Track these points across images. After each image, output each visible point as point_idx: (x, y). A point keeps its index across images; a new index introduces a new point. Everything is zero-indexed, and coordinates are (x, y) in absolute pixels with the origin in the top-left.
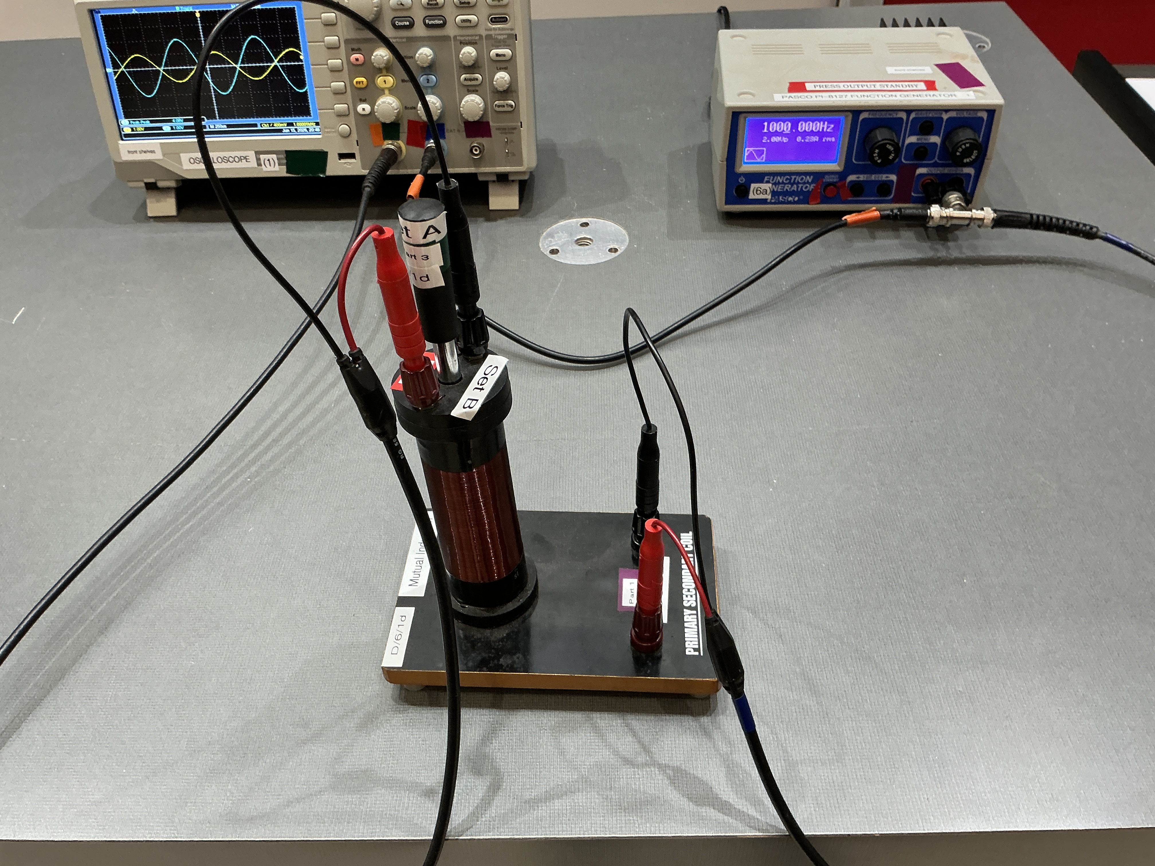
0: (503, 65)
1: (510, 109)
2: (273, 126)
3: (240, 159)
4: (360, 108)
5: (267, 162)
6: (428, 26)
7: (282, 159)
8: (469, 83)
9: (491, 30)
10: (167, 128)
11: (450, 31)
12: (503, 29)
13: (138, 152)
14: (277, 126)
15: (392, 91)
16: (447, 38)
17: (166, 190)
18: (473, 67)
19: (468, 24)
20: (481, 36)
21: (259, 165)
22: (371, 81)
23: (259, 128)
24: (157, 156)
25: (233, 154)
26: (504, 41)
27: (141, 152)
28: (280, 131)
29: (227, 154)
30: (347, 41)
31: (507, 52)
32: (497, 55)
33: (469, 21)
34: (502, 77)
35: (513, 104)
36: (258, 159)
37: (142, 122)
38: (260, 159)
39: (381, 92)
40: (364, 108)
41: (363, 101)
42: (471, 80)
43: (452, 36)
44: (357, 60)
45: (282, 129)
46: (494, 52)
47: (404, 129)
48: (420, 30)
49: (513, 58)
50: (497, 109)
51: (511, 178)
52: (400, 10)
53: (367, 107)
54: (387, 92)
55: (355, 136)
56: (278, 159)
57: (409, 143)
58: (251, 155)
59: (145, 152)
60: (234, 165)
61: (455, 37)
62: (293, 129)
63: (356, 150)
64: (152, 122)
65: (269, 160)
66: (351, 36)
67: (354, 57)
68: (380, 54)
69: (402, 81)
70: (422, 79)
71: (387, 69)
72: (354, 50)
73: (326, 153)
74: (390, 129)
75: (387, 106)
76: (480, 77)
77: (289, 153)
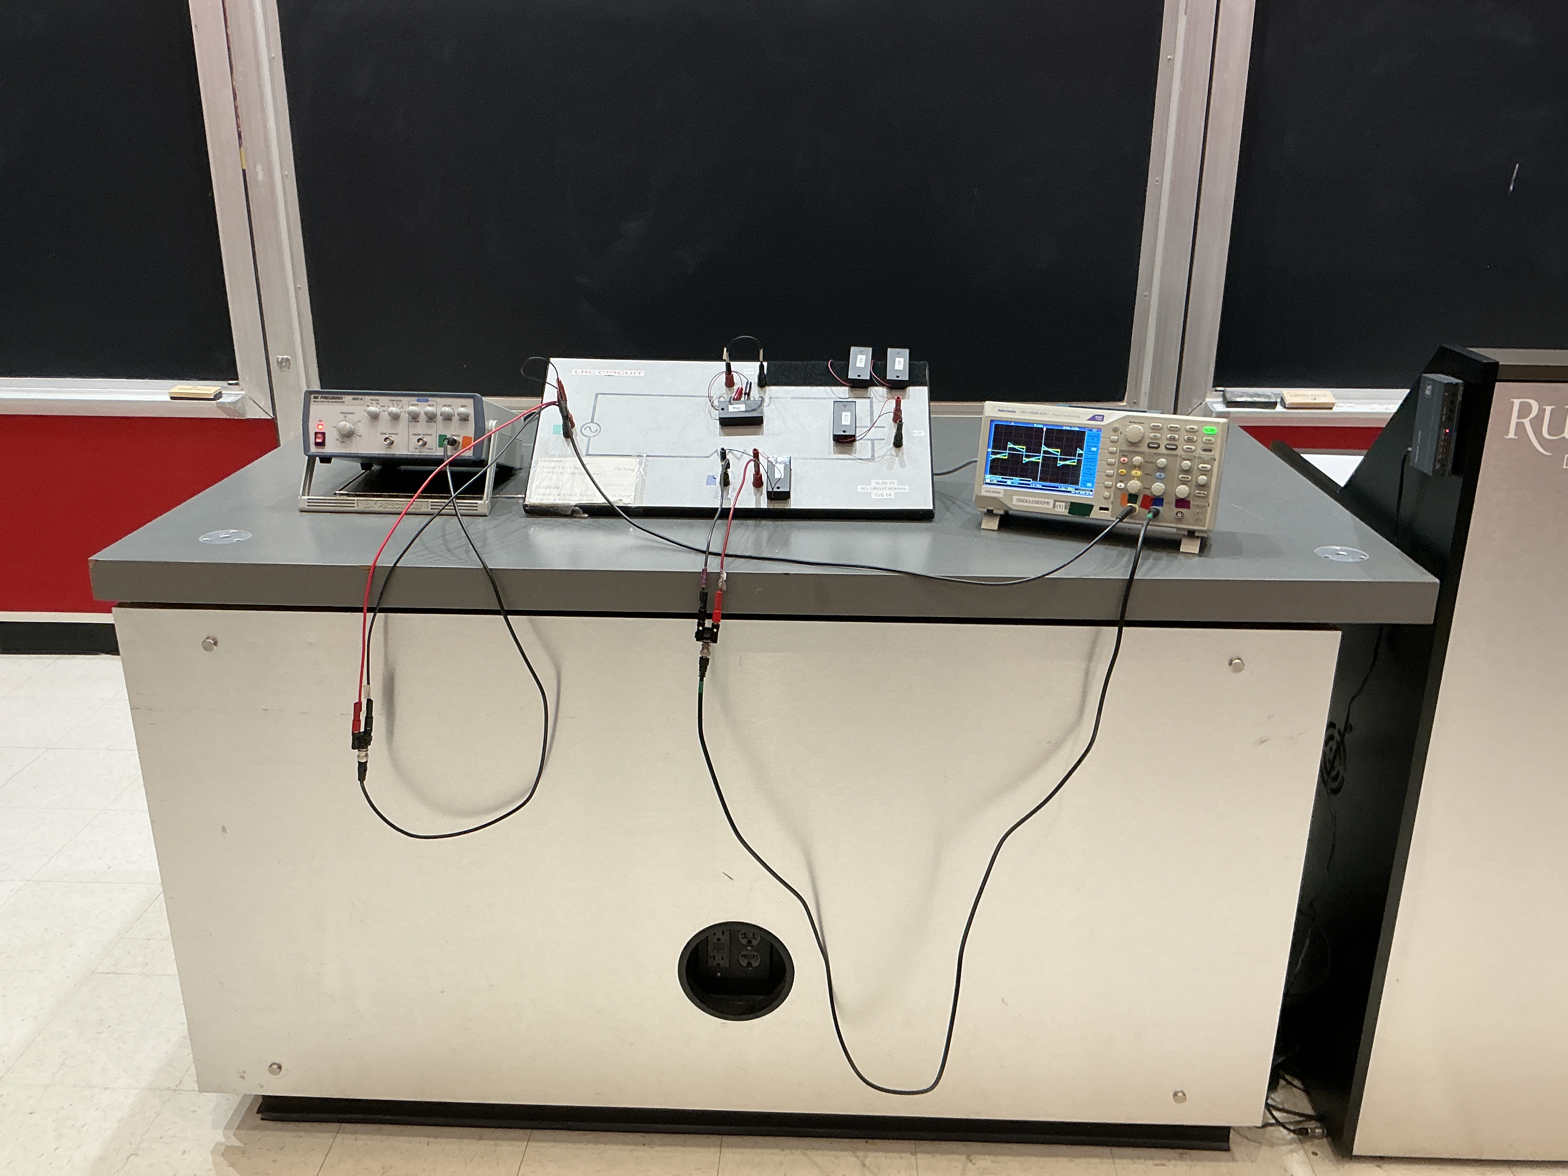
0: (1204, 473)
1: (1204, 496)
2: (1066, 489)
3: (1045, 503)
7: (1067, 506)
8: (1183, 479)
9: (1201, 454)
10: (1009, 482)
11: (1179, 452)
12: (1209, 455)
13: (991, 492)
14: (1069, 489)
15: (1139, 478)
16: (1177, 456)
17: (997, 515)
18: (1187, 472)
19: (1189, 450)
20: (1195, 457)
21: (1054, 507)
22: (1129, 472)
23: (1058, 489)
24: (1000, 496)
26: (1208, 460)
27: (993, 492)
28: (1070, 492)
29: (1039, 499)
30: (1120, 451)
31: (1209, 466)
32: (1202, 467)
33: (1191, 449)
34: (1202, 479)
35: (1206, 493)
36: (1054, 504)
37: (998, 477)
39: (1133, 478)
40: (1121, 485)
41: (1121, 482)
42: (1184, 478)
43: (1179, 455)
44: (1124, 460)
46: (1200, 466)
49: (1211, 470)
50: (1197, 494)
51: (1196, 534)
52: (1154, 439)
53: (1123, 485)
54: (1136, 479)
55: (1112, 499)
56: (1065, 506)
57: (1142, 506)
58: (1052, 501)
59: (995, 492)
60: (1041, 505)
61: (1181, 456)
62: (1077, 491)
63: (1110, 507)
64: (1002, 478)
65: (1060, 506)
66: (1124, 448)
67: (1122, 459)
68: (1138, 459)
69: (1146, 474)
70: (1158, 474)
71: (1139, 467)
72: (1123, 456)
73: (1093, 506)
74: (1133, 498)
75: (1134, 485)
76: (1190, 477)
77: (1072, 503)
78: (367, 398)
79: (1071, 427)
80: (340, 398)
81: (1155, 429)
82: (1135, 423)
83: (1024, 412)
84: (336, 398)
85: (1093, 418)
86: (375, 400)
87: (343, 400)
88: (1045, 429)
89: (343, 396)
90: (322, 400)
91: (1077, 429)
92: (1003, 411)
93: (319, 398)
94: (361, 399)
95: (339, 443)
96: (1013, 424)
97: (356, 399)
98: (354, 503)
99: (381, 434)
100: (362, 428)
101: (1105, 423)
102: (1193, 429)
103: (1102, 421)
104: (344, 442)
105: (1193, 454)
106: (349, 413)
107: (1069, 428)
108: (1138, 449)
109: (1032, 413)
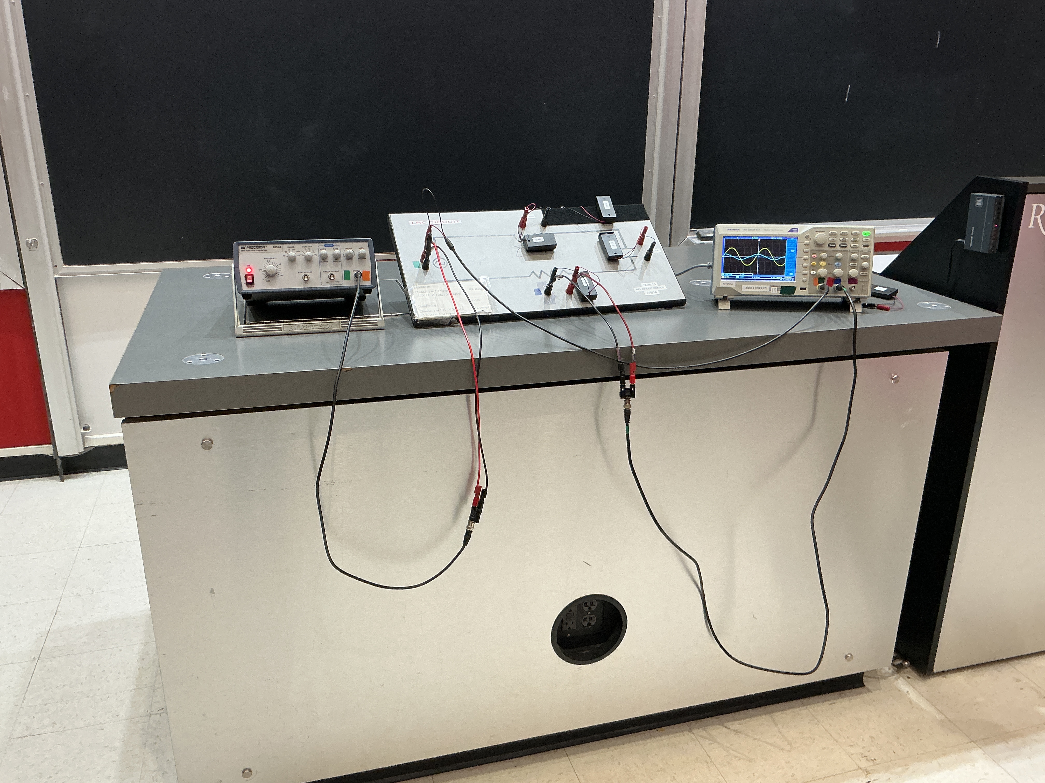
0: (865, 260)
1: (866, 275)
3: (764, 288)
4: (812, 272)
6: (841, 247)
7: (779, 289)
8: (853, 265)
9: (862, 249)
11: (849, 248)
12: (867, 249)
14: (778, 278)
15: (824, 267)
16: (847, 251)
18: (855, 260)
19: (855, 247)
20: (859, 251)
23: (771, 278)
24: (733, 286)
25: (761, 287)
26: (867, 252)
27: (728, 284)
28: (779, 280)
29: (759, 286)
30: (811, 250)
31: (868, 256)
32: (864, 257)
34: (864, 264)
35: (867, 273)
37: (729, 274)
38: (771, 289)
39: (820, 267)
40: (813, 272)
41: (813, 270)
44: (814, 256)
47: (826, 280)
48: (838, 248)
49: (869, 258)
50: (862, 275)
51: (860, 300)
52: (832, 241)
53: (815, 272)
55: (808, 282)
56: (777, 289)
57: (828, 284)
58: (768, 287)
60: (761, 290)
61: (850, 251)
62: (784, 279)
63: (807, 287)
65: (774, 289)
66: (814, 248)
67: (813, 256)
68: (824, 255)
69: (829, 264)
70: (836, 263)
71: (824, 260)
72: (813, 253)
73: (796, 287)
74: (821, 279)
75: (823, 272)
76: (856, 264)
77: (782, 287)
78: (285, 246)
79: (777, 237)
80: (263, 247)
81: (833, 235)
82: (819, 232)
83: (745, 230)
84: (260, 247)
85: (791, 231)
86: (291, 247)
87: (266, 248)
88: (759, 240)
89: (265, 245)
90: (248, 249)
91: (781, 238)
92: (731, 230)
93: (246, 248)
94: (280, 247)
95: (265, 281)
96: (737, 238)
97: (276, 247)
98: (281, 328)
99: (299, 273)
100: (283, 269)
101: (800, 232)
102: (856, 233)
103: (798, 232)
104: (269, 281)
105: (857, 249)
106: (271, 258)
107: (775, 238)
108: (822, 249)
109: (751, 230)
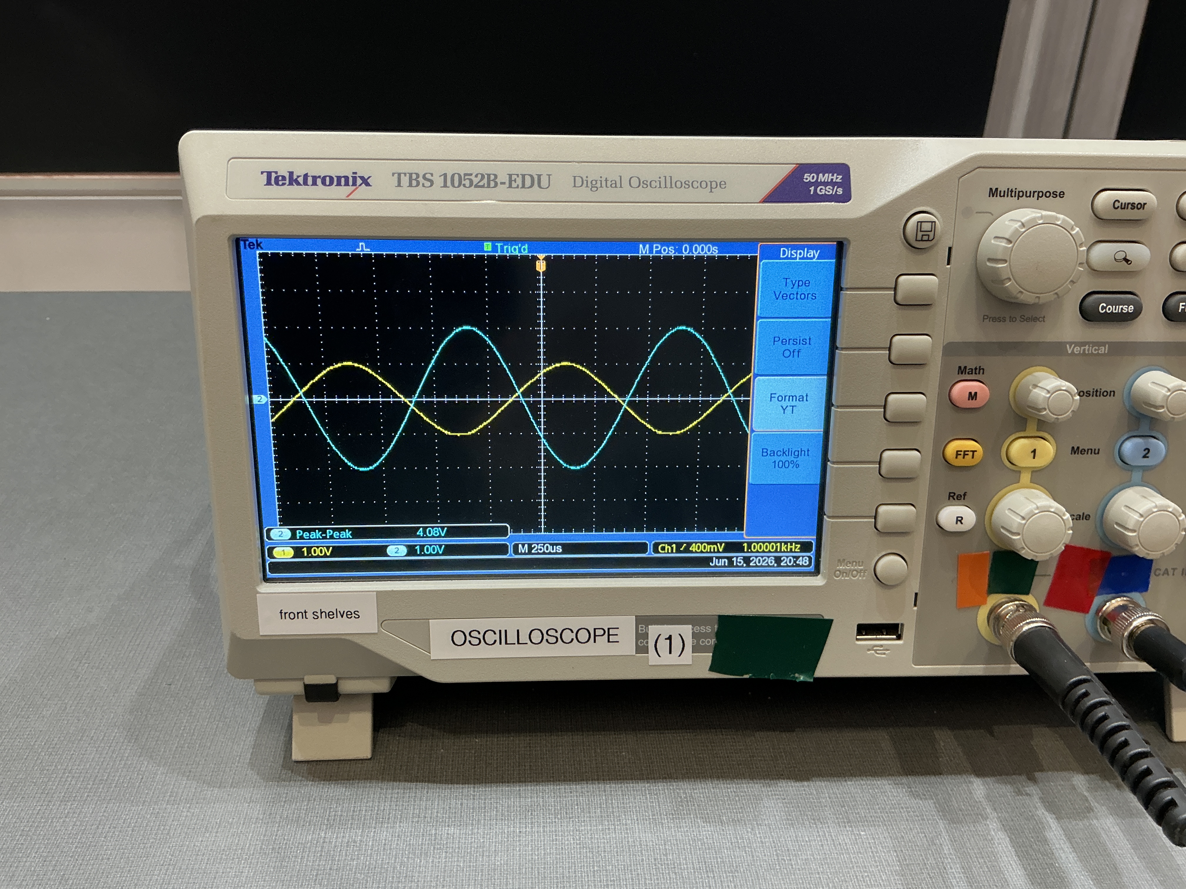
2: (687, 550)
3: (593, 636)
4: (947, 515)
5: (663, 644)
6: (1173, 317)
7: (705, 635)
10: (397, 551)
13: (310, 615)
14: (697, 550)
17: (355, 699)
21: (642, 649)
22: (994, 450)
23: (650, 554)
25: (575, 623)
28: (705, 561)
29: (559, 623)
30: (950, 349)
36: (641, 637)
37: (329, 533)
38: (646, 636)
39: (1015, 478)
40: (958, 516)
41: (955, 497)
44: (973, 396)
45: (710, 559)
47: (1046, 571)
48: (1150, 327)
52: (1114, 275)
53: (969, 516)
54: (1025, 477)
55: (915, 586)
56: (694, 635)
58: (624, 624)
59: (330, 615)
60: (575, 650)
62: (738, 558)
63: (907, 616)
64: (357, 533)
65: (670, 638)
70: (1128, 446)
77: (724, 620)
88: (541, 267)
91: (714, 252)
103: (846, 197)
